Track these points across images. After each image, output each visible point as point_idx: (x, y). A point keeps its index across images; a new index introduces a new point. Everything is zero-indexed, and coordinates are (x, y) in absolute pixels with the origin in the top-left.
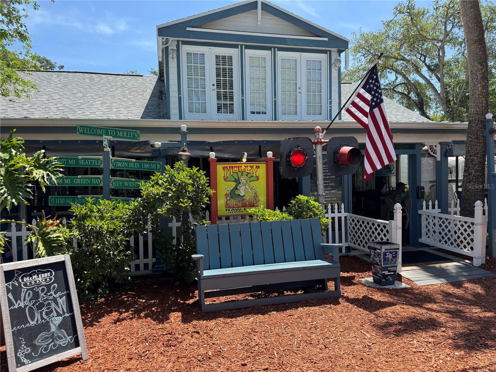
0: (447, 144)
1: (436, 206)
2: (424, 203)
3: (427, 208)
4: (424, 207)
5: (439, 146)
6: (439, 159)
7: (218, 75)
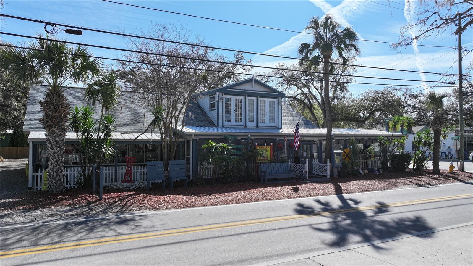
0: (321, 140)
1: (317, 161)
2: (314, 160)
3: (315, 161)
4: (314, 162)
5: (318, 141)
6: (318, 145)
7: (236, 107)
